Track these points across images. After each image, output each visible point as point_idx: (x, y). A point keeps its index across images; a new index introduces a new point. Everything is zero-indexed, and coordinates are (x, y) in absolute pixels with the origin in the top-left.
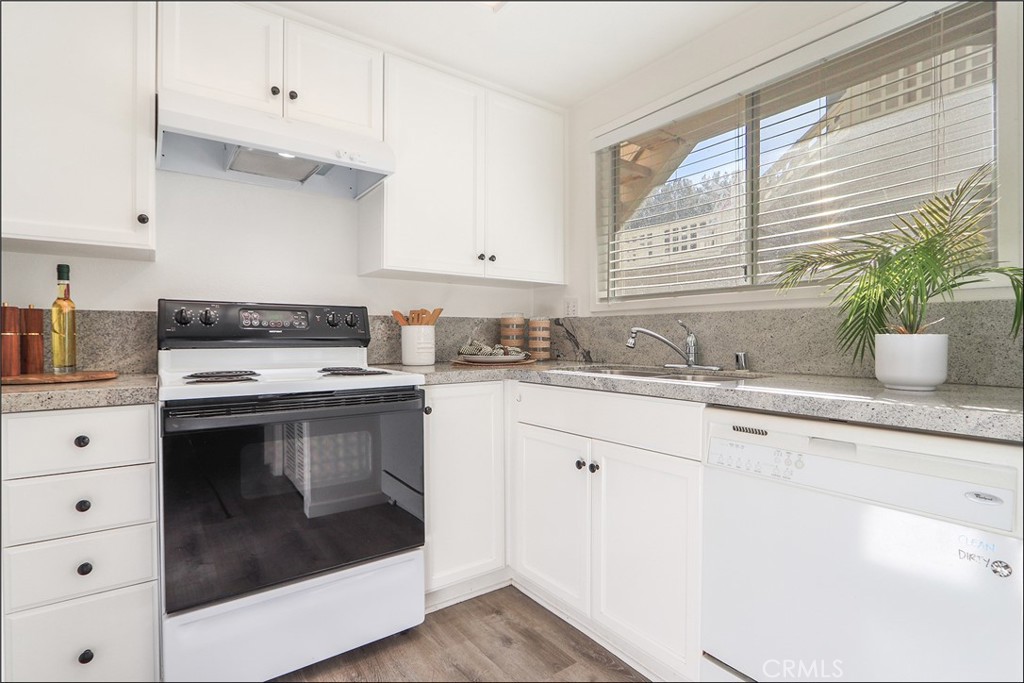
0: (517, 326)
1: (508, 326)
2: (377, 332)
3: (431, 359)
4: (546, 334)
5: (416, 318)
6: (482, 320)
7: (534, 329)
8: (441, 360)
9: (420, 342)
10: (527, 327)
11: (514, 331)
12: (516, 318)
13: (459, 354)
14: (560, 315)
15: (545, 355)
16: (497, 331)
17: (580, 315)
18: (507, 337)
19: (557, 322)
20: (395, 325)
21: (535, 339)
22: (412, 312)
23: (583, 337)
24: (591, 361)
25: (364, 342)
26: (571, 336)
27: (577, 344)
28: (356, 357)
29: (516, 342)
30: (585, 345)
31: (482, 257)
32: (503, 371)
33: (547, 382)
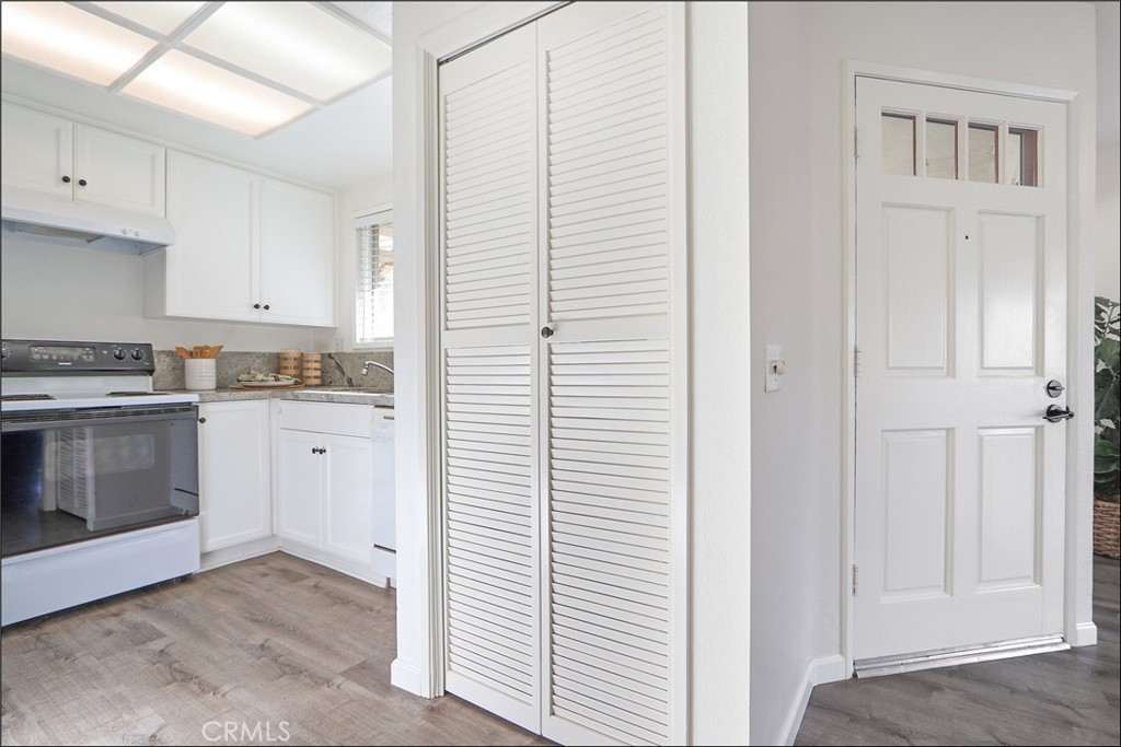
0: (295, 359)
1: (286, 359)
2: (161, 365)
3: (213, 385)
4: (318, 365)
5: (200, 352)
6: (264, 354)
7: (308, 361)
8: (220, 387)
9: (203, 372)
10: (301, 360)
11: (291, 363)
12: (293, 353)
13: (239, 381)
14: (332, 351)
15: (317, 381)
16: (277, 363)
17: (346, 350)
18: (286, 368)
19: (330, 356)
20: (179, 358)
21: (308, 369)
22: (196, 348)
23: (347, 367)
24: (352, 385)
25: (151, 372)
26: (339, 367)
27: (343, 373)
28: (145, 383)
29: (293, 372)
30: (348, 373)
31: (257, 306)
32: (269, 392)
33: (296, 399)
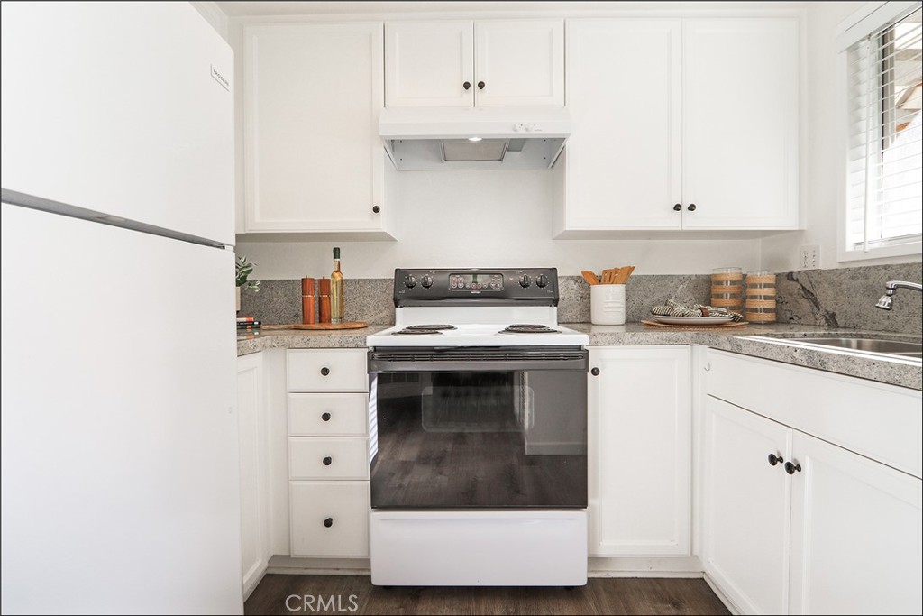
0: (733, 283)
1: (720, 283)
2: (566, 290)
3: (621, 319)
4: (770, 292)
5: (609, 277)
6: (690, 278)
7: (755, 286)
8: (632, 321)
9: (610, 302)
10: (743, 286)
11: (728, 289)
12: (731, 274)
13: (653, 314)
14: (795, 268)
15: (770, 317)
16: (707, 289)
17: (822, 266)
18: (720, 296)
19: (790, 276)
20: (586, 282)
21: (754, 297)
22: (605, 272)
23: (826, 296)
24: (837, 326)
25: (555, 302)
26: (808, 294)
27: (817, 305)
28: (544, 315)
29: (729, 302)
30: (828, 304)
31: (677, 207)
32: (690, 334)
33: (737, 350)
